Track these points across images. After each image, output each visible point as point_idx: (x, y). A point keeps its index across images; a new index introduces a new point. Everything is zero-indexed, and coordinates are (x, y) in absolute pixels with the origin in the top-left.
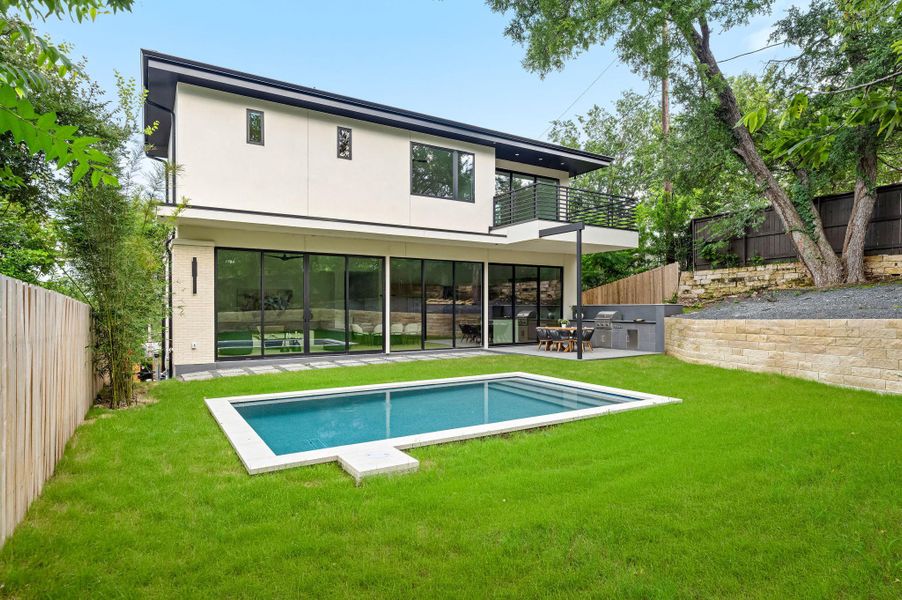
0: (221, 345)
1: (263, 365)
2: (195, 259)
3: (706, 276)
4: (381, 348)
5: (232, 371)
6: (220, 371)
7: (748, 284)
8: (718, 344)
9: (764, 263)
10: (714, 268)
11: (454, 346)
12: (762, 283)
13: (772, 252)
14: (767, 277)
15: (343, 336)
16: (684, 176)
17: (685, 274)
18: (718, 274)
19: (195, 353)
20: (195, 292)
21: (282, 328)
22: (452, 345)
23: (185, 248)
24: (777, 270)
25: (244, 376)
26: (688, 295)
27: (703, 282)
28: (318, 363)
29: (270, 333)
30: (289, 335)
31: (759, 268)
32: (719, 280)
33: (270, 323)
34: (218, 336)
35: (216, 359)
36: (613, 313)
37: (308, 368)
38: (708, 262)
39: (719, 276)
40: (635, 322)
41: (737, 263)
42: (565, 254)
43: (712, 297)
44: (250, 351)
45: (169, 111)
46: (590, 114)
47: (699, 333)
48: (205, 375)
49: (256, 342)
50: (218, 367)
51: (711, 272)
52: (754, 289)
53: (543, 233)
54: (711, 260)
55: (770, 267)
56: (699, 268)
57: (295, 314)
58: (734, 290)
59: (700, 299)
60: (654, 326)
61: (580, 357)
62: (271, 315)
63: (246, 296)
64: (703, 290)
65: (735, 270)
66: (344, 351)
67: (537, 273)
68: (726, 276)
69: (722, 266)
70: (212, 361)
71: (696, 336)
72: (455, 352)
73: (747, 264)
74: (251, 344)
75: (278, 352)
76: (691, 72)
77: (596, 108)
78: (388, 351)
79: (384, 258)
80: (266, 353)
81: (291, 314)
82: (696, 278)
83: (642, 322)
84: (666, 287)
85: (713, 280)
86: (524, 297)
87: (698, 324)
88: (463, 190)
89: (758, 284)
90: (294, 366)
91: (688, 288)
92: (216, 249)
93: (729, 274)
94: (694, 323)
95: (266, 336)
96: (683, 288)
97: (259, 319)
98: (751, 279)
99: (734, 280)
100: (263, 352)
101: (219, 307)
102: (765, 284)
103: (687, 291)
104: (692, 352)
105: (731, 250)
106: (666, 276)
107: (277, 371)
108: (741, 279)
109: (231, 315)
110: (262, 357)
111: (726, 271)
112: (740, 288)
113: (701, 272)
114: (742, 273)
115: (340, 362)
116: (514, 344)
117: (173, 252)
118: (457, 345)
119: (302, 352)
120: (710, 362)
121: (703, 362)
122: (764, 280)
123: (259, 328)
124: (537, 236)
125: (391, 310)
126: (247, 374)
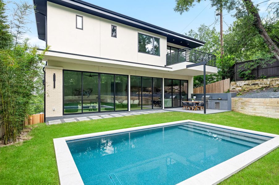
0: (66, 108)
1: (82, 116)
2: (54, 74)
3: (242, 83)
4: (126, 109)
5: (70, 120)
6: (65, 120)
7: (260, 85)
8: (267, 108)
9: (267, 78)
10: (246, 80)
11: (153, 108)
12: (266, 85)
13: (269, 74)
14: (268, 83)
15: (113, 105)
16: (231, 48)
17: (233, 83)
18: (247, 82)
19: (54, 112)
20: (54, 87)
21: (89, 102)
22: (152, 108)
23: (51, 69)
24: (273, 80)
25: (74, 122)
26: (234, 90)
27: (240, 85)
28: (104, 115)
29: (85, 103)
30: (92, 105)
31: (264, 80)
32: (247, 84)
33: (85, 100)
34: (64, 105)
35: (64, 114)
36: (209, 96)
37: (101, 118)
38: (242, 78)
39: (247, 83)
40: (218, 99)
41: (254, 78)
42: (189, 76)
43: (245, 91)
44: (77, 110)
45: (44, 15)
46: (189, 32)
47: (256, 104)
48: (58, 122)
49: (80, 107)
50: (64, 118)
51: (244, 81)
52: (263, 88)
53: (188, 66)
54: (244, 77)
55: (269, 79)
56: (238, 80)
57: (94, 97)
58: (254, 88)
59: (240, 91)
60: (227, 101)
61: (205, 112)
62: (85, 97)
63: (76, 90)
64: (241, 88)
65: (254, 81)
66: (114, 110)
67: (180, 83)
68: (250, 83)
69: (248, 79)
70: (62, 115)
71: (254, 105)
72: (153, 110)
73: (258, 78)
74: (78, 107)
75: (88, 111)
76: (243, 7)
77: (191, 30)
78: (129, 110)
79: (128, 76)
80: (84, 111)
81: (92, 97)
82: (237, 84)
83: (221, 100)
84: (225, 87)
85: (245, 85)
86: (170, 91)
87: (253, 100)
88: (156, 51)
89: (265, 86)
90: (95, 117)
91: (235, 87)
92: (64, 70)
93: (251, 82)
94: (251, 100)
95: (84, 105)
96: (232, 87)
97: (81, 99)
98: (261, 84)
99: (254, 84)
100: (82, 111)
101: (65, 94)
102: (268, 85)
103: (234, 88)
104: (252, 111)
105: (252, 74)
106: (225, 83)
107: (89, 119)
108: (257, 84)
109: (70, 97)
110: (82, 113)
111: (250, 81)
112: (257, 87)
113: (239, 82)
114: (257, 81)
115: (112, 115)
116: (172, 107)
117: (46, 72)
118: (154, 108)
119: (97, 111)
120: (262, 115)
121: (259, 115)
122: (267, 84)
123: (81, 102)
124: (185, 68)
125: (131, 96)
126: (76, 121)
